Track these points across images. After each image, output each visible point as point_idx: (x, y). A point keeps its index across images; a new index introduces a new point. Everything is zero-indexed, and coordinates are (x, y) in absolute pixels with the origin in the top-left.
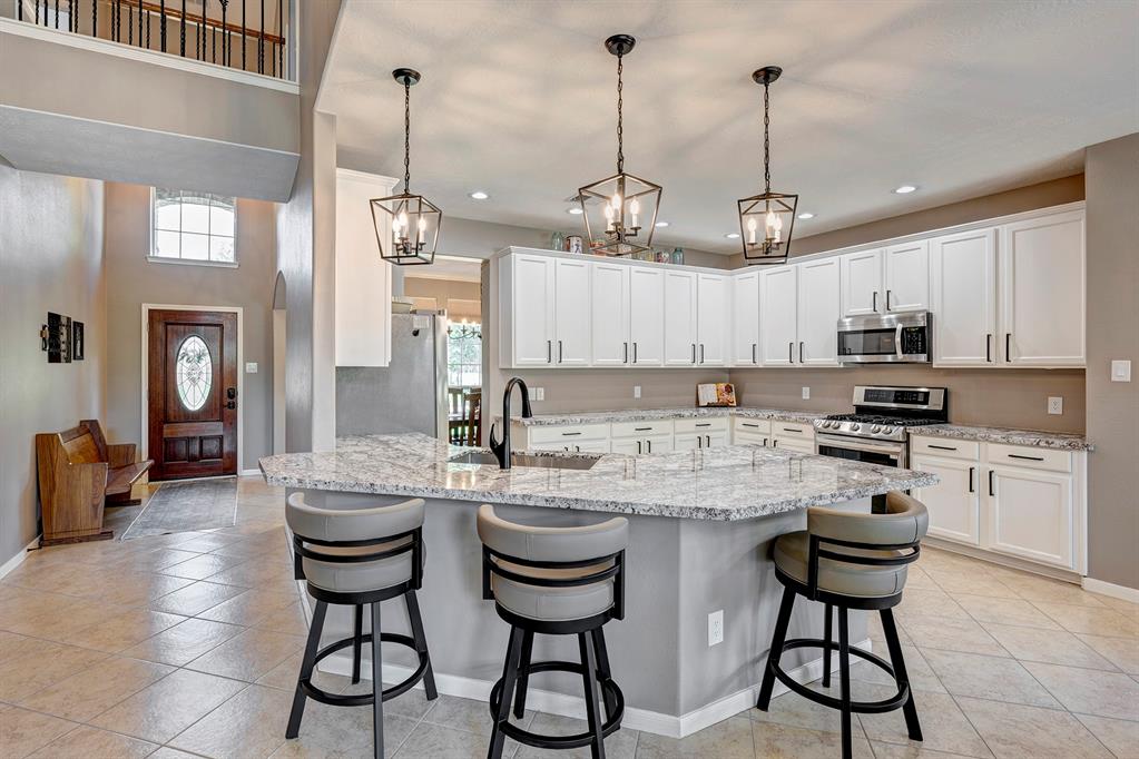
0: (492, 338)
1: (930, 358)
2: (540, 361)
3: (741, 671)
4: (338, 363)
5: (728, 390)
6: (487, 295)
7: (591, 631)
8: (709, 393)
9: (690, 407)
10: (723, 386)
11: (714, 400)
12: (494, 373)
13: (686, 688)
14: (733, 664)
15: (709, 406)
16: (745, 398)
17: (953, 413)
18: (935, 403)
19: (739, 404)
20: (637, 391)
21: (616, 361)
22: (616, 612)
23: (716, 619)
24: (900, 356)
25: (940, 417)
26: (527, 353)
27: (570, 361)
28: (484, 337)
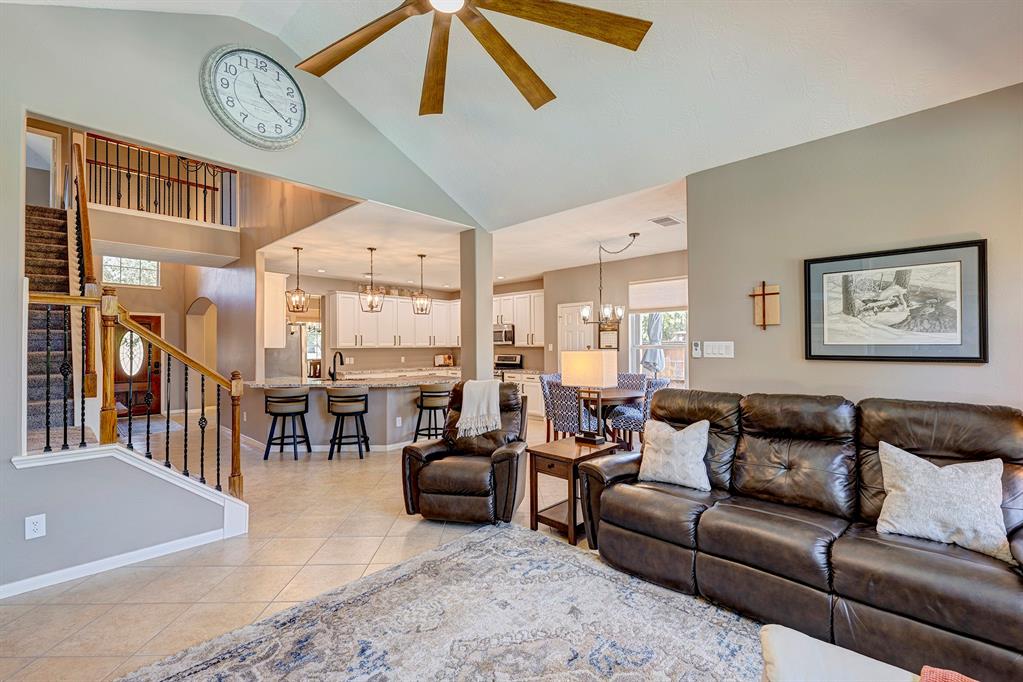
0: (327, 333)
1: (513, 343)
2: (351, 345)
3: (407, 436)
4: (266, 346)
5: (449, 358)
6: (323, 309)
7: (359, 415)
8: (440, 360)
9: (430, 366)
10: (446, 356)
11: (442, 363)
12: (328, 350)
13: (389, 438)
14: (405, 433)
15: (440, 366)
16: (458, 362)
17: (525, 365)
18: (518, 361)
19: (455, 365)
20: (403, 359)
21: (391, 345)
22: (366, 411)
23: (399, 421)
24: (504, 343)
25: (520, 366)
26: (344, 342)
27: (366, 345)
28: (323, 331)
